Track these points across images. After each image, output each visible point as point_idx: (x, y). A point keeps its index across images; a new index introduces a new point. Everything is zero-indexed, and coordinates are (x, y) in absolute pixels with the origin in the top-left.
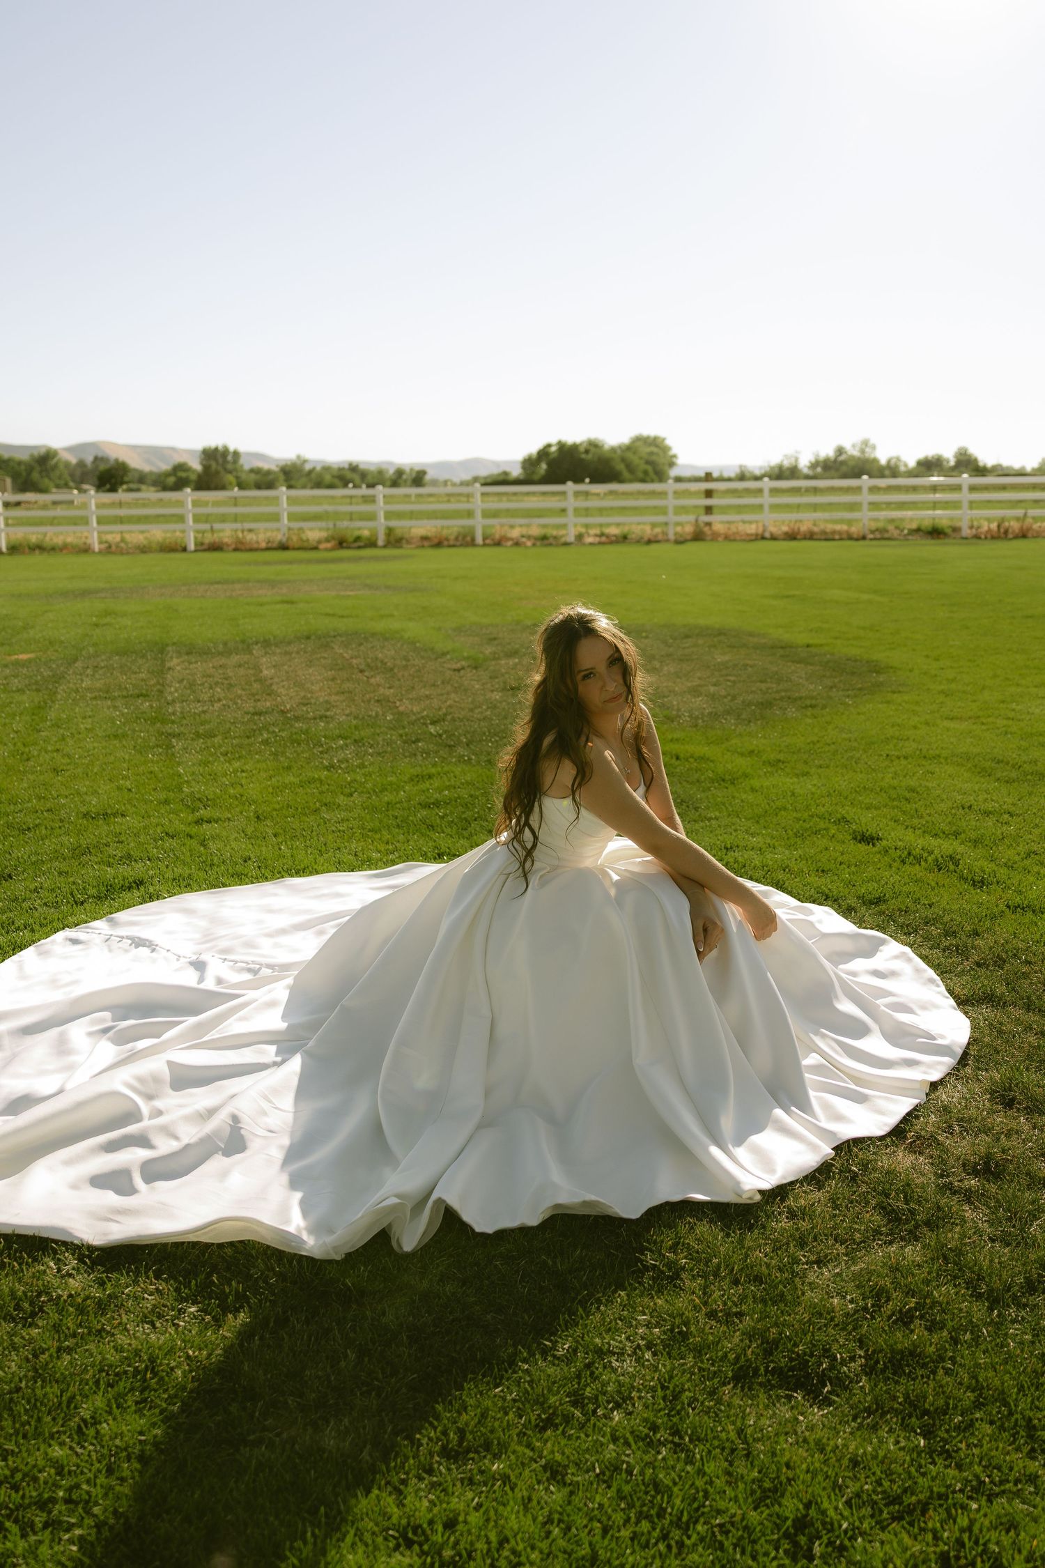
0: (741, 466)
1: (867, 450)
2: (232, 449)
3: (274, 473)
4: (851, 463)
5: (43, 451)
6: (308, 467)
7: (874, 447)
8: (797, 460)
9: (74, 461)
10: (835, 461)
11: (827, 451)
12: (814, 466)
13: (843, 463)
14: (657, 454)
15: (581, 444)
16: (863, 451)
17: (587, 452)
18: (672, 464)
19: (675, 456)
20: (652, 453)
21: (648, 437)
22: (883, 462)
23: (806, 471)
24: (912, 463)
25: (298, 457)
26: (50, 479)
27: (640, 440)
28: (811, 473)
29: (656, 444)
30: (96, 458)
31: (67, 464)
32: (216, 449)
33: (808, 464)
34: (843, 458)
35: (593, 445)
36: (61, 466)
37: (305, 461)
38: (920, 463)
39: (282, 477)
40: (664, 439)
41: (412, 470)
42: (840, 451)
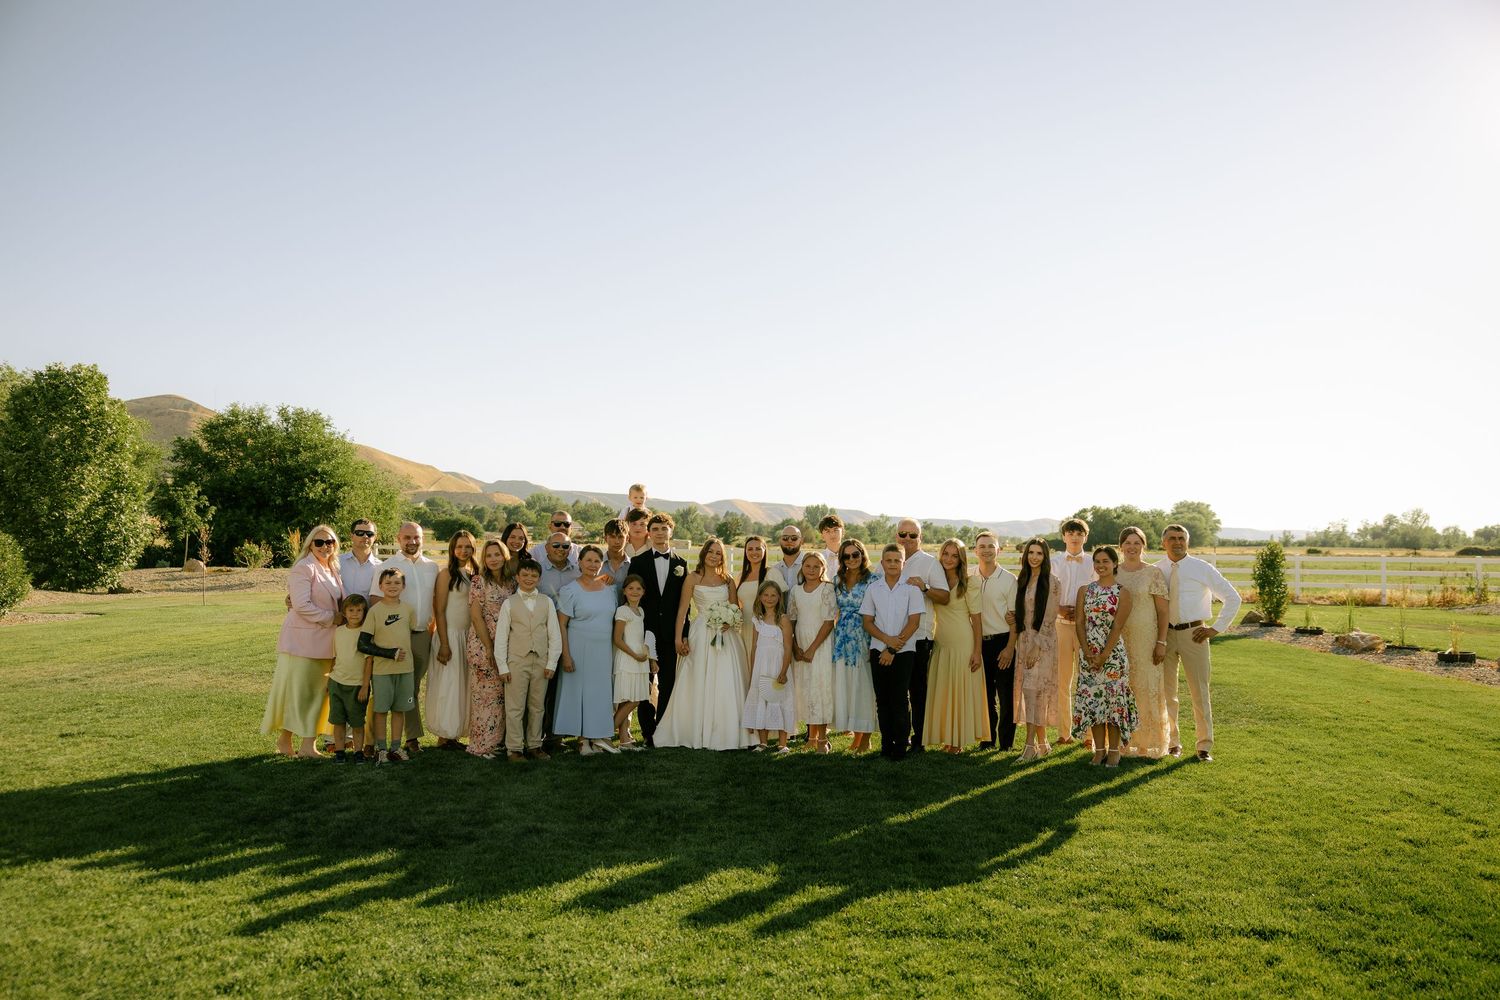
0: (1284, 532)
1: (1419, 519)
2: (829, 507)
3: (862, 528)
4: (1400, 531)
5: (686, 508)
6: (889, 524)
7: (1427, 518)
8: (1344, 527)
9: (711, 514)
10: (1385, 529)
11: (1377, 520)
12: (1363, 533)
13: (1393, 532)
14: (1200, 520)
15: (1115, 510)
16: (1415, 521)
17: (1119, 517)
18: (1215, 529)
19: (1218, 521)
20: (1193, 519)
21: (1193, 504)
22: (1440, 531)
23: (1353, 537)
24: (1470, 534)
25: (882, 516)
26: (688, 529)
27: (1183, 508)
28: (1359, 540)
29: (1198, 509)
30: (727, 514)
31: (704, 518)
32: (817, 507)
33: (1356, 532)
34: (1394, 527)
35: (1127, 510)
36: (699, 521)
37: (888, 519)
38: (1478, 534)
39: (867, 533)
40: (1208, 506)
41: (975, 528)
42: (1391, 520)
